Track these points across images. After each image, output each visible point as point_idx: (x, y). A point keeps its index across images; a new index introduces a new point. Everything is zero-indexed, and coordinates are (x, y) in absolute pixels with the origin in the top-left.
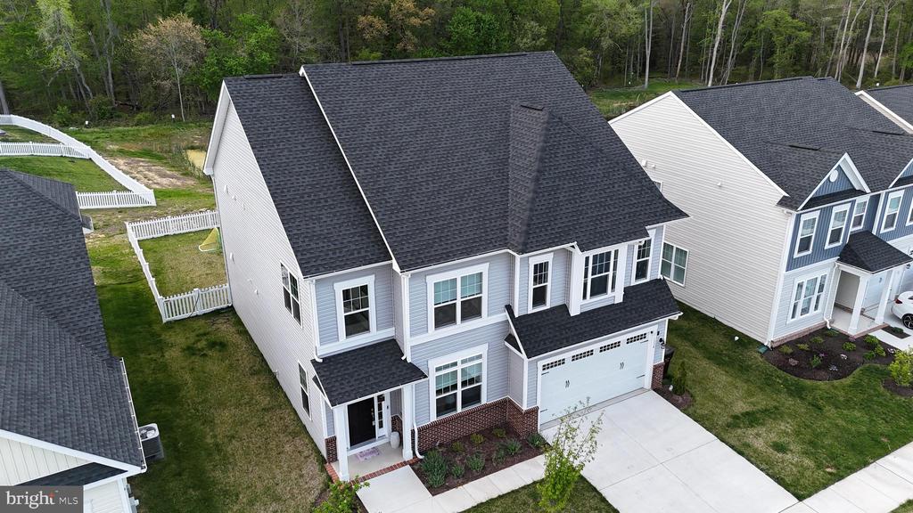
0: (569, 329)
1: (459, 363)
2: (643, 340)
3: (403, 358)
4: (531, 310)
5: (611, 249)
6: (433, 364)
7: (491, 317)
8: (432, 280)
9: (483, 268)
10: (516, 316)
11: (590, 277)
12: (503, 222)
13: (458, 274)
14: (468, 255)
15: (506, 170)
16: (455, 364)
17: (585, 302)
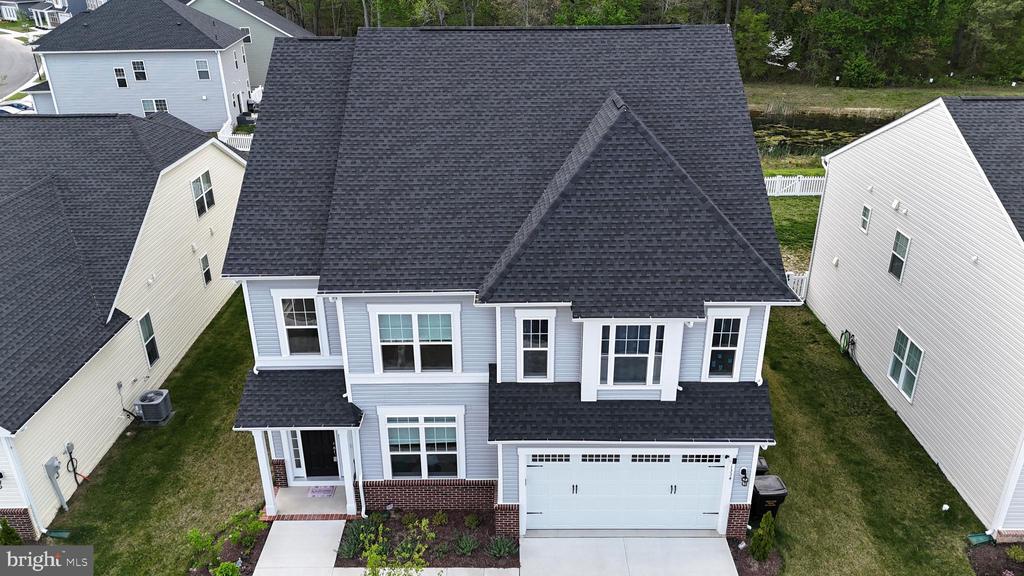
0: (570, 417)
1: (421, 420)
2: (714, 464)
3: (344, 396)
4: (521, 379)
5: (653, 323)
6: (384, 412)
7: (466, 375)
8: (375, 311)
9: (454, 310)
10: (499, 381)
11: (612, 355)
12: (493, 255)
13: (415, 310)
14: (417, 289)
15: (543, 186)
16: (416, 420)
17: (604, 387)
